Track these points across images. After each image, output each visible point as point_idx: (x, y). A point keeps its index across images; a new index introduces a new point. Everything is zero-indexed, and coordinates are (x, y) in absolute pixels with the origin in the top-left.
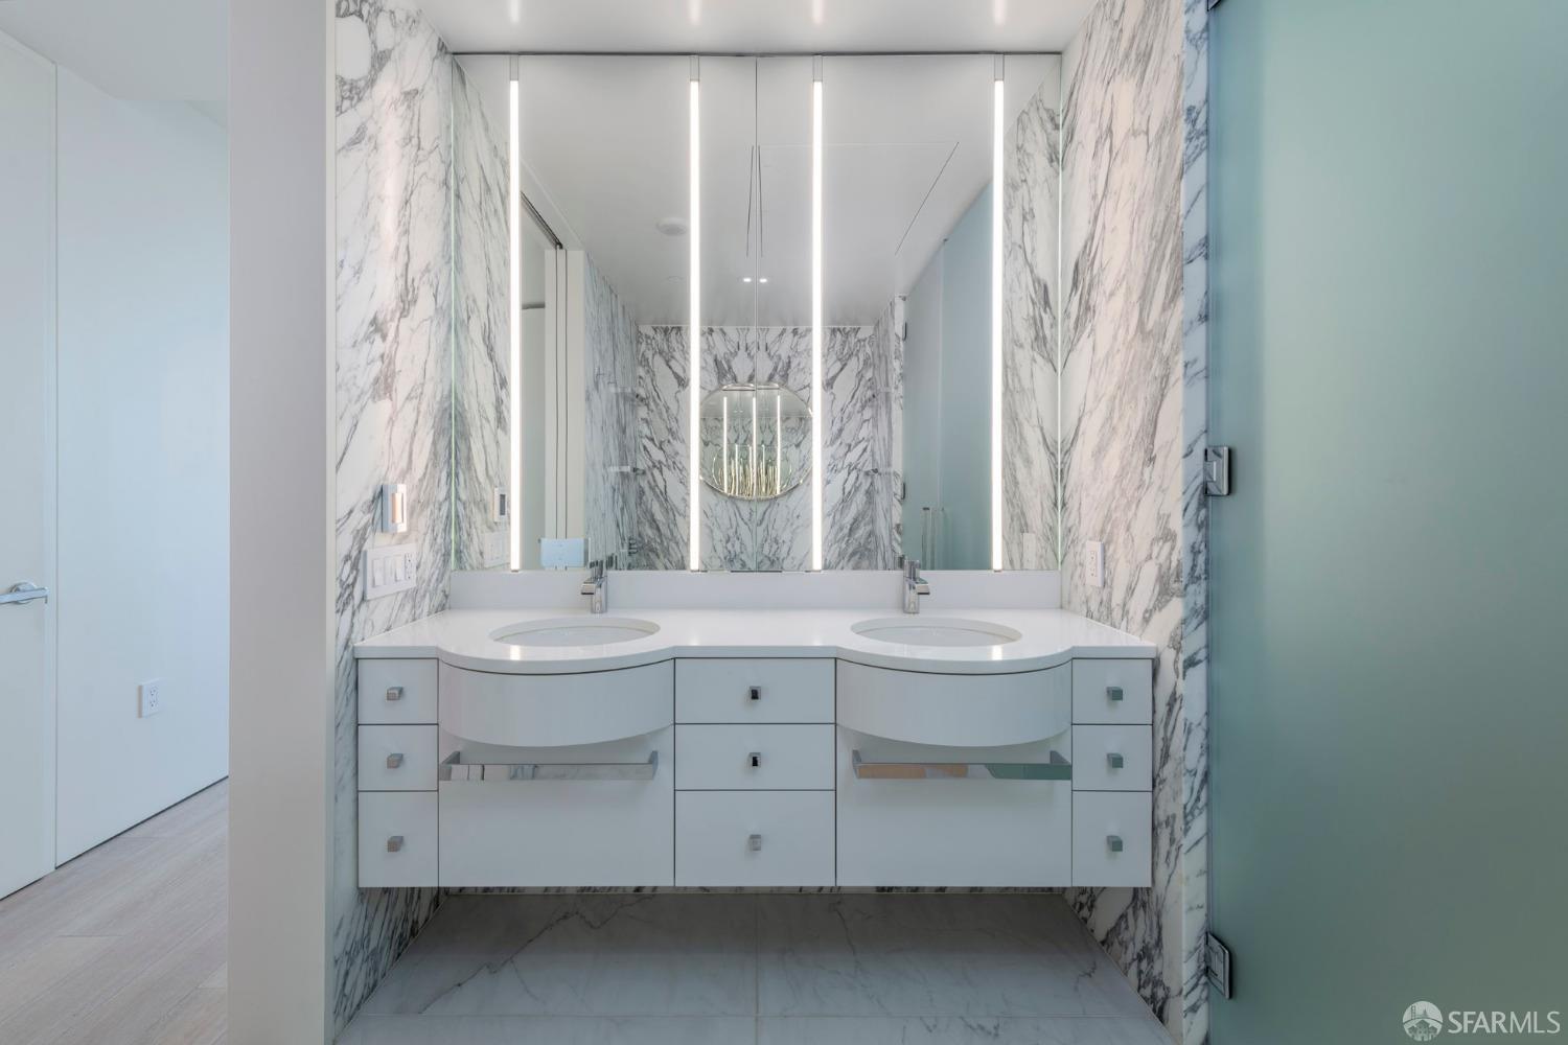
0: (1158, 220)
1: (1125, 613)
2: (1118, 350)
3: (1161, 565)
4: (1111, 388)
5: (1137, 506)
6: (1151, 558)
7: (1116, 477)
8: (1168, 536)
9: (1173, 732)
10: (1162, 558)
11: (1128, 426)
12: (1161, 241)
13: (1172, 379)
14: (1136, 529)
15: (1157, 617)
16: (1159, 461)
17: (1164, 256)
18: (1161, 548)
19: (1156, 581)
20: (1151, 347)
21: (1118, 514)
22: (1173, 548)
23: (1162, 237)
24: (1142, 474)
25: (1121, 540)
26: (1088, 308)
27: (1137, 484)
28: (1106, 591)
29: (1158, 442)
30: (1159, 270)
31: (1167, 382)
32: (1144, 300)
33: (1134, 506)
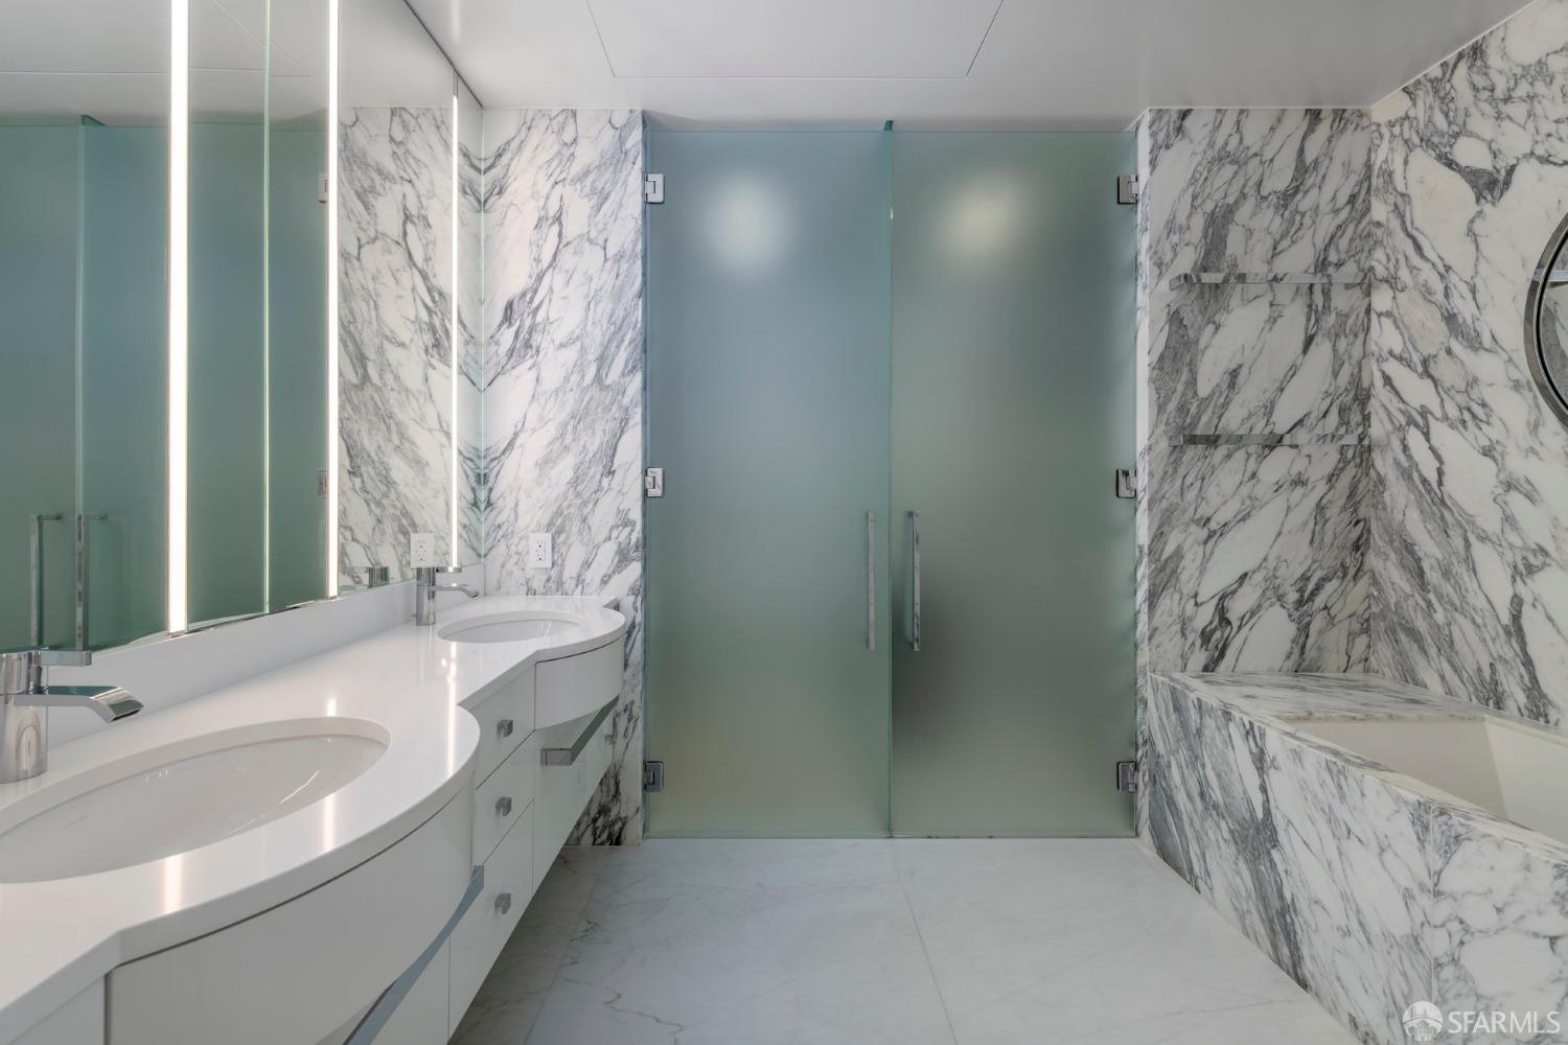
0: (617, 313)
1: (579, 580)
2: (571, 390)
3: (620, 543)
4: (563, 416)
5: (595, 504)
6: (610, 538)
7: (569, 483)
8: (627, 523)
9: (631, 650)
10: (622, 538)
11: (584, 447)
12: (620, 329)
13: (632, 422)
14: (594, 521)
15: (616, 579)
16: (618, 475)
17: (623, 341)
18: (621, 532)
19: (617, 553)
20: (609, 397)
21: (572, 510)
22: (632, 531)
23: (622, 325)
24: (600, 482)
25: (575, 530)
26: (528, 345)
27: (595, 488)
28: (556, 569)
29: (617, 462)
30: (618, 347)
31: (626, 423)
32: (602, 364)
33: (591, 505)
